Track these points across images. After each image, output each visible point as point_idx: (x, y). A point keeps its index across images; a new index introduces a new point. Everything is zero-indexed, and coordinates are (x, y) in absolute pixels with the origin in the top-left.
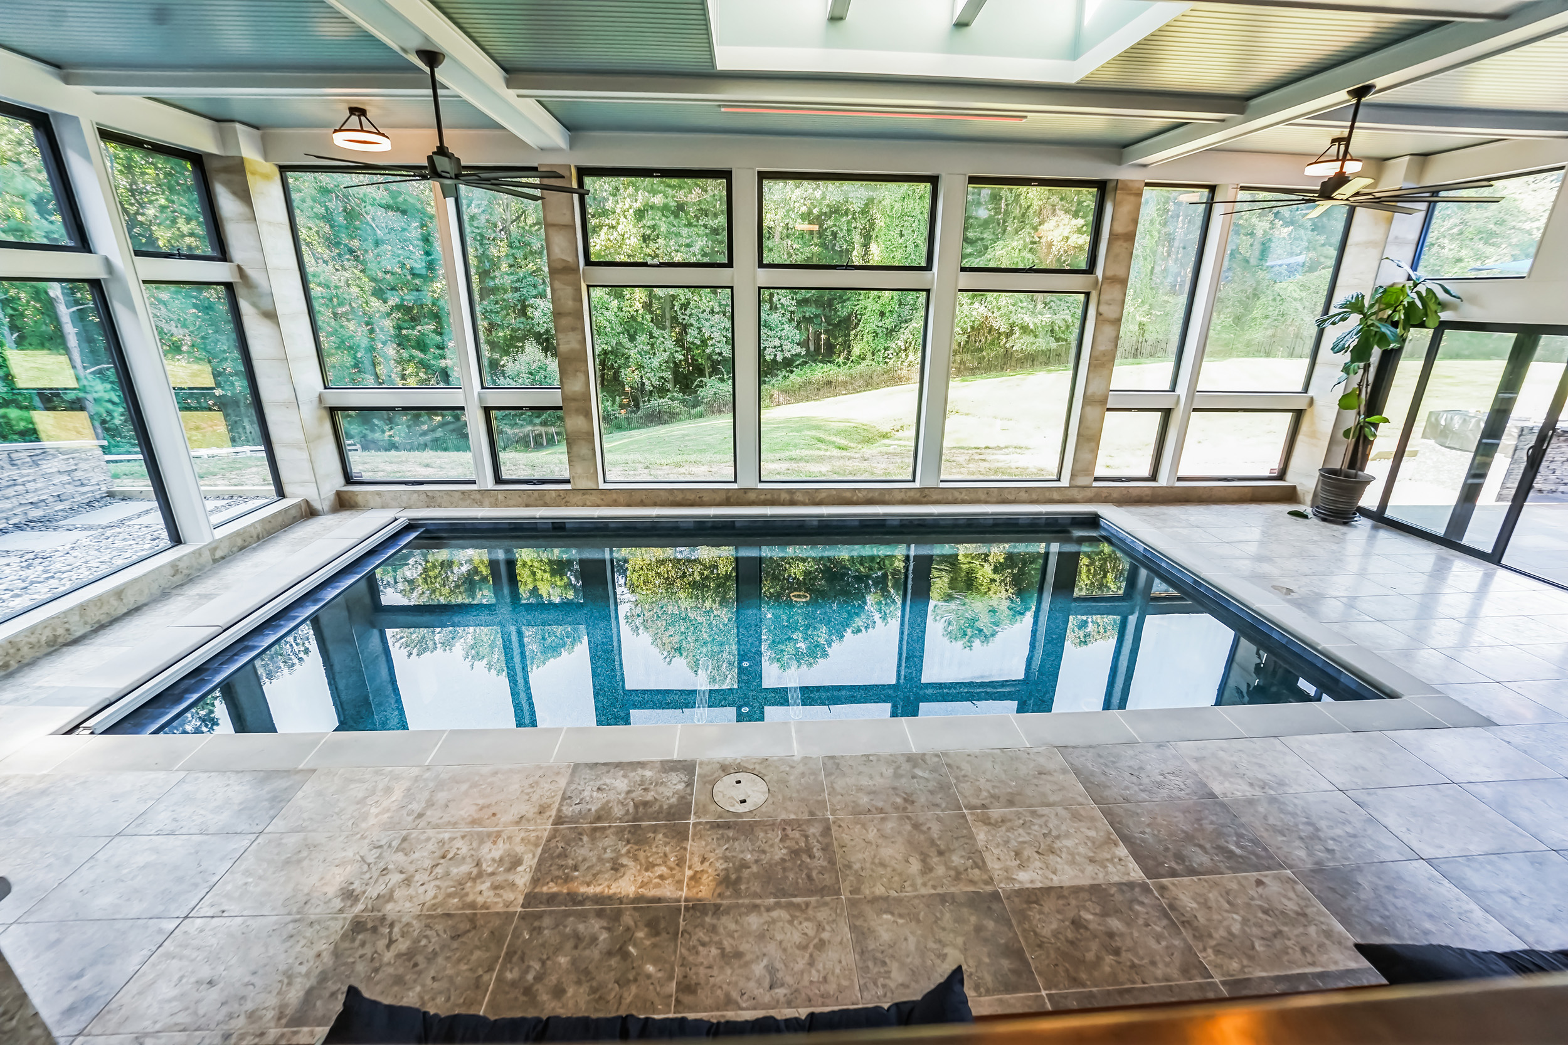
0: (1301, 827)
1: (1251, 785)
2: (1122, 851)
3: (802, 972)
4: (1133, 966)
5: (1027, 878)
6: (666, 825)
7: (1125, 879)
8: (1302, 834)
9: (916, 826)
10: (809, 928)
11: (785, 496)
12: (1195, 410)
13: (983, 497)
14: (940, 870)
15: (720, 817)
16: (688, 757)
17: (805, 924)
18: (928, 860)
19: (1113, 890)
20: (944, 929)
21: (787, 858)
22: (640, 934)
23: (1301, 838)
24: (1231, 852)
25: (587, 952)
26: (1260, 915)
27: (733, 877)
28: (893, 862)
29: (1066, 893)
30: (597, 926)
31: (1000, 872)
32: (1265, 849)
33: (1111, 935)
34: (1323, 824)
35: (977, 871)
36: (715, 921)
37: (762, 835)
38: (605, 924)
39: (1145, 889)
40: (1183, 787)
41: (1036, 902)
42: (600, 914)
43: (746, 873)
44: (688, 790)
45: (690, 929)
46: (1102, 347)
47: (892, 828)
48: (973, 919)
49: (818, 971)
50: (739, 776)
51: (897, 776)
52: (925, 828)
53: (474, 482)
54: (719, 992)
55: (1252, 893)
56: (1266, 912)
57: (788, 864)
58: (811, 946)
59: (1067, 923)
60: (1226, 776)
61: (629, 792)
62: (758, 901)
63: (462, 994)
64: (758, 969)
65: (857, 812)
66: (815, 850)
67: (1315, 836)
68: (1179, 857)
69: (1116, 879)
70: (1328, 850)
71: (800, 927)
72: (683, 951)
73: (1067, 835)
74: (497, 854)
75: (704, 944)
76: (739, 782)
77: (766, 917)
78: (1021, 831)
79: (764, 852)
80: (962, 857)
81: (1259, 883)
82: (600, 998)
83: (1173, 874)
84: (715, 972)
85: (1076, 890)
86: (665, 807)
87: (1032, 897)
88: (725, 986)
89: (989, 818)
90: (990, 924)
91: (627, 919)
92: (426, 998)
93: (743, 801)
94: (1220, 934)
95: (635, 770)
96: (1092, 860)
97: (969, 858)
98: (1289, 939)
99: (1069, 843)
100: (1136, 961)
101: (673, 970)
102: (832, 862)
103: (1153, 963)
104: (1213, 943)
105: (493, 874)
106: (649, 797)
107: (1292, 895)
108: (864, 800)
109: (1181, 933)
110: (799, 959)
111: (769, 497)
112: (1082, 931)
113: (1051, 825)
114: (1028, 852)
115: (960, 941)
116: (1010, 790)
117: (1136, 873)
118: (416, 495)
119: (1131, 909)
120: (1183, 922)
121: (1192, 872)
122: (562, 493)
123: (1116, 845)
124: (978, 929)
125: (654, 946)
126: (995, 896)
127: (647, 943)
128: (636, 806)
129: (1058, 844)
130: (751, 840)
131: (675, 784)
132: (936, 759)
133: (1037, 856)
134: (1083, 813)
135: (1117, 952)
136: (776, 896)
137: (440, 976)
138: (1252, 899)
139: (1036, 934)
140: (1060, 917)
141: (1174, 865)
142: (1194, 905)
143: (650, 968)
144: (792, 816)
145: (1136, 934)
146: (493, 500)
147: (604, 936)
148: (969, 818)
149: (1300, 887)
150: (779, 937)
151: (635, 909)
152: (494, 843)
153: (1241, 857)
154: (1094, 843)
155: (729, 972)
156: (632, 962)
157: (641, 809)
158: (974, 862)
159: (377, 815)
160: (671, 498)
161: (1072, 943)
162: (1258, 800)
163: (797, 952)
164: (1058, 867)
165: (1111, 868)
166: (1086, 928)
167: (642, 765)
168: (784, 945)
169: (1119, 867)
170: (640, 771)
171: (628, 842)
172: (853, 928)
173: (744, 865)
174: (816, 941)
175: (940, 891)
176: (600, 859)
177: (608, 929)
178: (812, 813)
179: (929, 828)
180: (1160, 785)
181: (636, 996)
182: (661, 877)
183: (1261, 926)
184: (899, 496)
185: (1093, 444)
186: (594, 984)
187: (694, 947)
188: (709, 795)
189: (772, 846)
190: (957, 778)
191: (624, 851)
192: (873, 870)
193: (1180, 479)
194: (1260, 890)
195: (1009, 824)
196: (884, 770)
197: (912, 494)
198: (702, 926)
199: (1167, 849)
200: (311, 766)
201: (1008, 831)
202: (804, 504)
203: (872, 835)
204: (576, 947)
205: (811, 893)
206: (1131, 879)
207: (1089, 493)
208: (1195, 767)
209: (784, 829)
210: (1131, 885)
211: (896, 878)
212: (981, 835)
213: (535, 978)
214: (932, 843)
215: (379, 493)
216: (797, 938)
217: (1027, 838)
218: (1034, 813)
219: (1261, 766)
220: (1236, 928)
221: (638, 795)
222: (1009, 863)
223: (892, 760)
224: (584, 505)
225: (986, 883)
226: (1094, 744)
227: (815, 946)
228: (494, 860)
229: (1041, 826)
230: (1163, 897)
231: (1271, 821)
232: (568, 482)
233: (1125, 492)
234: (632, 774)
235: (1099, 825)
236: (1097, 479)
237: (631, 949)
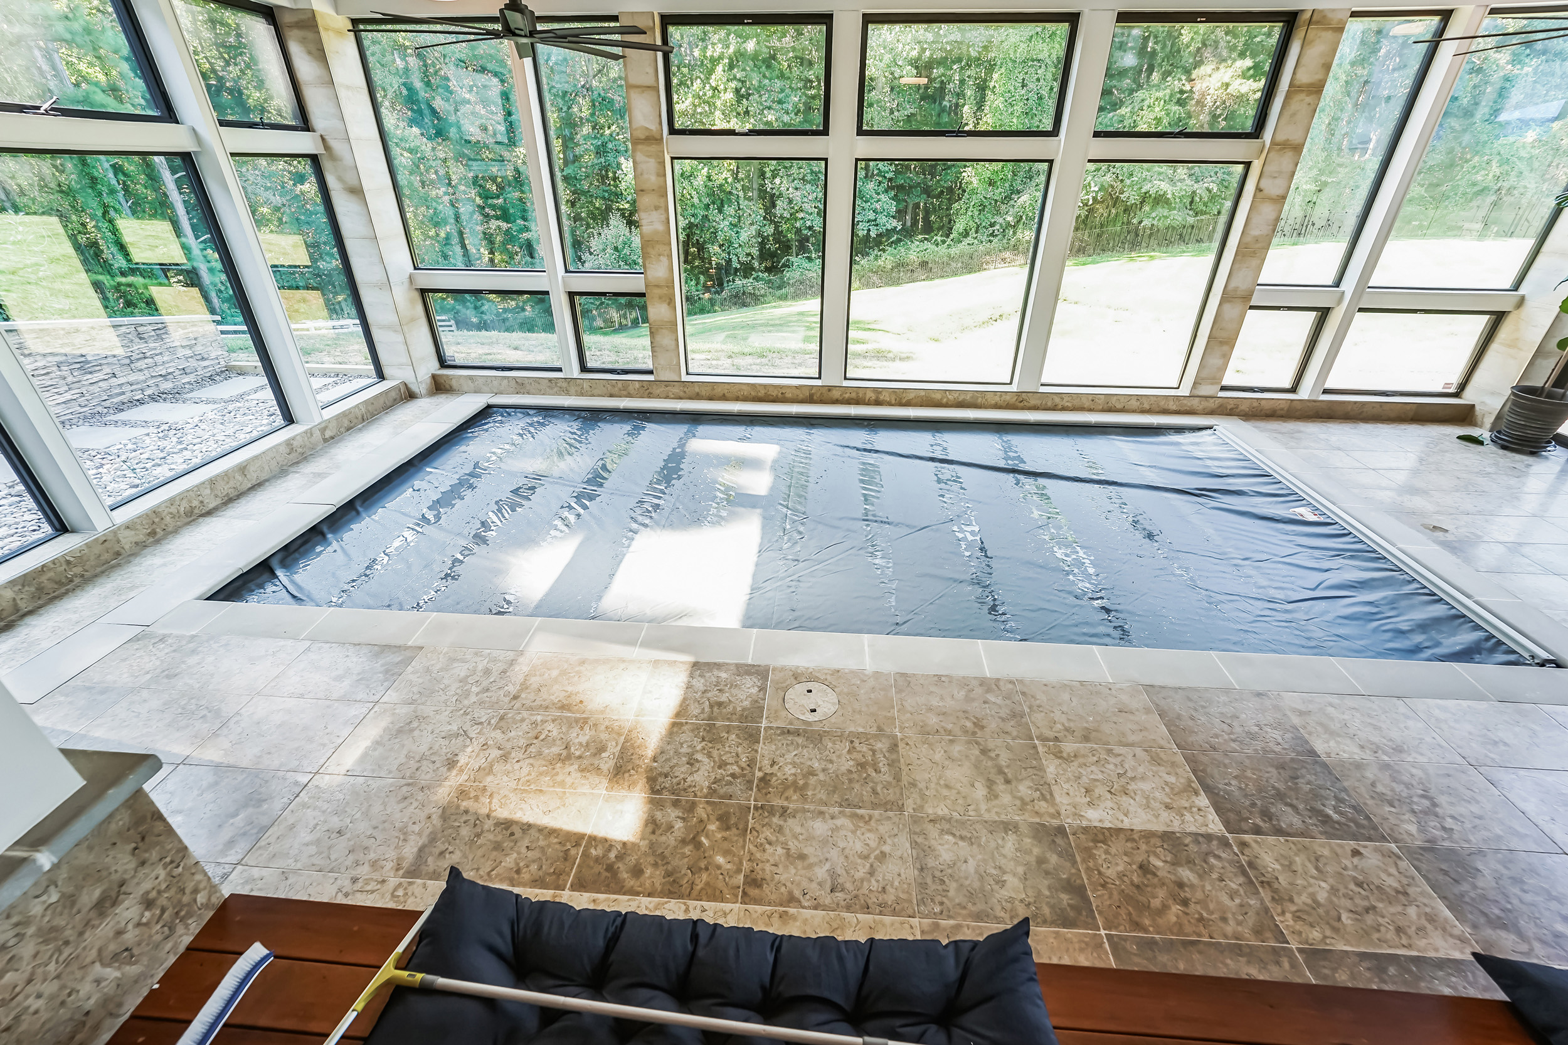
0: (1415, 799)
1: (1362, 747)
2: (1203, 801)
3: (862, 880)
4: (1201, 919)
5: (1097, 816)
6: (739, 727)
7: (1203, 830)
8: (1415, 807)
9: (984, 752)
10: (872, 839)
11: (871, 395)
12: (1361, 310)
13: (1087, 404)
14: (1006, 799)
15: (791, 724)
16: (763, 662)
17: (868, 835)
18: (994, 787)
19: (1187, 840)
20: (1005, 856)
21: (854, 770)
22: (712, 827)
23: (1413, 812)
24: (1328, 816)
25: (664, 838)
26: (1352, 886)
27: (801, 782)
28: (958, 786)
29: (1136, 837)
30: (673, 815)
31: (1068, 807)
32: (1368, 818)
33: (1181, 885)
34: (1442, 800)
35: (1043, 803)
36: (782, 823)
37: (830, 745)
38: (681, 814)
39: (1225, 843)
40: (1280, 740)
41: (1103, 842)
42: (676, 804)
43: (812, 780)
44: (761, 695)
45: (758, 827)
46: (1255, 232)
47: (959, 752)
48: (1036, 851)
49: (878, 881)
50: (810, 685)
51: (968, 699)
52: (993, 755)
53: (560, 370)
54: (783, 889)
55: (1347, 863)
56: (1360, 885)
57: (855, 776)
58: (872, 856)
59: (1134, 867)
60: (1332, 734)
61: (705, 692)
62: (824, 809)
63: (552, 864)
64: (821, 873)
65: (925, 732)
66: (881, 765)
67: (1432, 810)
68: (1266, 815)
69: (1192, 829)
70: (1444, 828)
71: (862, 837)
72: (751, 847)
73: (1143, 778)
74: (583, 739)
75: (770, 843)
76: (809, 691)
77: (831, 823)
78: (1093, 768)
79: (831, 762)
80: (1030, 787)
81: (1356, 853)
82: (674, 881)
83: (1257, 831)
84: (780, 870)
85: (1148, 835)
86: (739, 709)
87: (1101, 836)
88: (789, 884)
89: (1061, 752)
90: (1054, 859)
91: (701, 811)
92: (522, 864)
93: (814, 711)
94: (1302, 899)
95: (710, 670)
96: (1168, 807)
97: (1037, 790)
98: (1383, 917)
99: (1145, 786)
100: (1205, 915)
101: (741, 863)
102: (897, 778)
103: (1224, 919)
104: (1293, 908)
105: (580, 757)
106: (723, 698)
107: (1393, 871)
108: (933, 720)
109: (1258, 893)
110: (860, 868)
111: (854, 395)
112: (1149, 876)
113: (1127, 766)
114: (1100, 790)
115: (1020, 870)
116: (1085, 725)
117: (1215, 825)
118: (506, 381)
119: (1206, 862)
120: (1262, 882)
121: (1279, 832)
122: (645, 384)
123: (1197, 793)
124: (1041, 861)
125: (725, 839)
126: (1061, 831)
127: (719, 836)
128: (711, 706)
129: (1132, 786)
130: (819, 749)
131: (749, 687)
132: (1011, 686)
133: (1109, 796)
134: (1162, 755)
135: (1185, 902)
136: (841, 806)
137: (534, 845)
138: (1345, 868)
139: (1100, 873)
140: (1126, 858)
141: (1259, 821)
142: (1278, 867)
143: (720, 860)
144: (861, 730)
145: (1208, 887)
146: (579, 389)
147: (679, 825)
148: (1040, 749)
149: (1404, 864)
150: (842, 845)
151: (708, 803)
152: (582, 728)
153: (1338, 823)
154: (1172, 789)
155: (793, 871)
156: (704, 852)
157: (715, 709)
158: (1042, 794)
159: (477, 694)
160: (753, 394)
161: (1138, 887)
162: (1368, 765)
163: (859, 861)
164: (1131, 809)
165: (1188, 817)
166: (1155, 875)
167: (718, 666)
168: (847, 851)
169: (1197, 817)
170: (716, 672)
171: (703, 740)
172: (914, 844)
173: (812, 773)
174: (878, 852)
175: (1003, 817)
176: (677, 752)
177: (683, 819)
178: (880, 729)
179: (998, 755)
180: (1253, 736)
181: (707, 884)
182: (733, 775)
183: (1351, 899)
184: (993, 400)
185: (1225, 348)
186: (670, 868)
187: (761, 845)
188: (780, 701)
189: (839, 757)
190: (1030, 707)
191: (699, 747)
192: (937, 791)
193: (1326, 392)
194: (1356, 860)
195: (1081, 760)
196: (956, 693)
197: (1008, 398)
198: (769, 825)
199: (1253, 805)
200: (419, 643)
201: (1080, 766)
202: (890, 404)
203: (938, 756)
204: (653, 832)
205: (874, 806)
206: (1210, 831)
207: (1211, 404)
208: (1296, 720)
209: (852, 742)
210: (1209, 837)
211: (960, 801)
212: (1052, 768)
213: (616, 857)
214: (1000, 771)
215: (471, 378)
216: (859, 847)
217: (1100, 776)
218: (1110, 752)
219: (1376, 728)
220: (1322, 897)
221: (713, 694)
222: (1078, 799)
223: (964, 683)
224: (667, 397)
225: (1053, 816)
226: (1184, 686)
227: (876, 858)
228: (581, 744)
229: (1116, 765)
230: (1243, 854)
231: (1380, 788)
232: (651, 372)
233: (1255, 404)
234: (708, 675)
235: (1180, 771)
236: (1224, 388)
237: (703, 839)
